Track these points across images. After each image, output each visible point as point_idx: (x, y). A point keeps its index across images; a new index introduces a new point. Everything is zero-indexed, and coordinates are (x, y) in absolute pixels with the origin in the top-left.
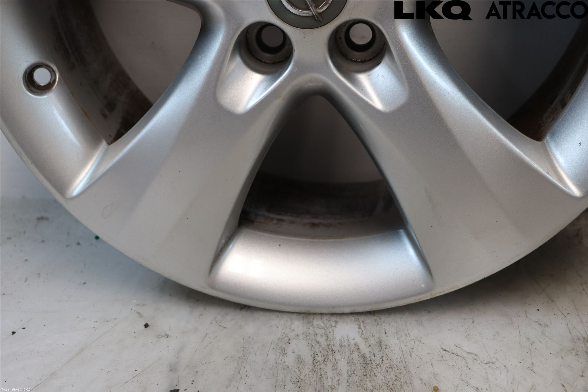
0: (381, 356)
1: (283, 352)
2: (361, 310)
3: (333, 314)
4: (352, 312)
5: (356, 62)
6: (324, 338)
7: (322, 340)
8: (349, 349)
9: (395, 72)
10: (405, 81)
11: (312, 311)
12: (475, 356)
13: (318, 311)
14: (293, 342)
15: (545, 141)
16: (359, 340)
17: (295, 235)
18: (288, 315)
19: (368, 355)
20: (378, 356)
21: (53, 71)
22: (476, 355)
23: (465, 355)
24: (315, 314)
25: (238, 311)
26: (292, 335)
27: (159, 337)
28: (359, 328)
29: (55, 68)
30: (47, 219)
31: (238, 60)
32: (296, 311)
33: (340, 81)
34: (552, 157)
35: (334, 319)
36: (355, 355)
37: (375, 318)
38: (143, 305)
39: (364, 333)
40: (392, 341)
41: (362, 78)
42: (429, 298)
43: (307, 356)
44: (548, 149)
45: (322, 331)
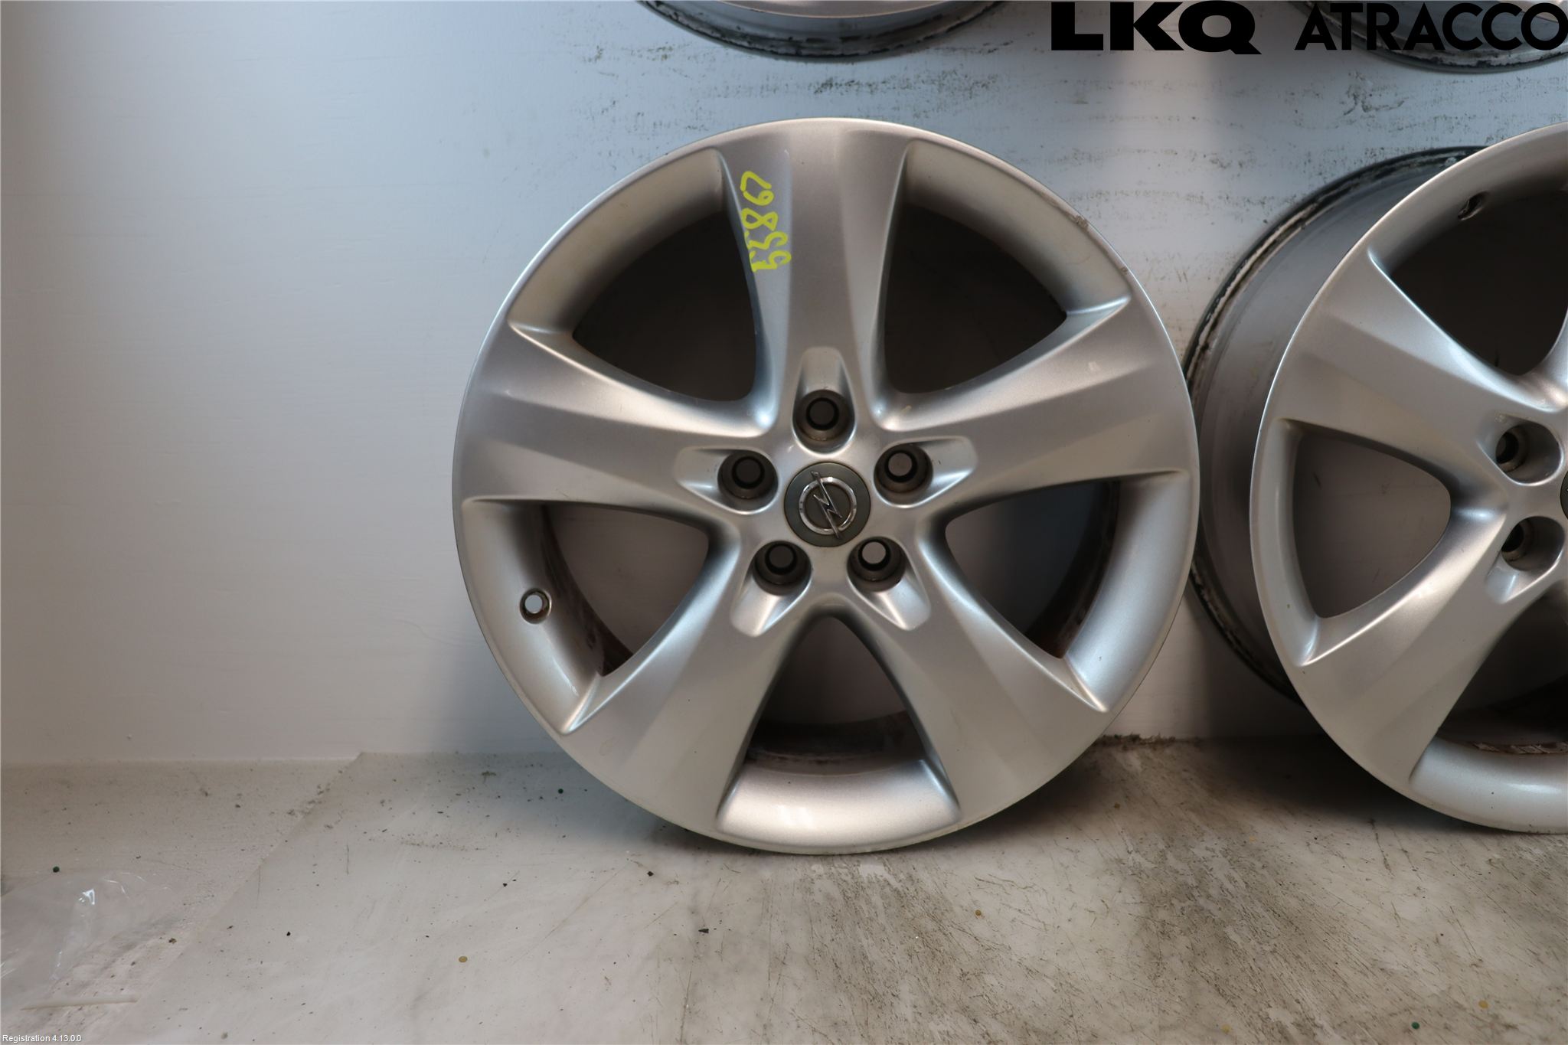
0: (914, 889)
1: (809, 891)
2: (883, 848)
3: (853, 855)
4: (874, 850)
5: (871, 581)
6: (850, 876)
7: (848, 878)
8: (880, 885)
9: (916, 588)
10: (927, 597)
11: (830, 852)
12: (1013, 884)
13: (837, 852)
14: (818, 882)
15: (1065, 658)
16: (887, 876)
17: (804, 772)
18: (804, 858)
19: (900, 889)
20: (912, 889)
21: (546, 598)
22: (1013, 882)
23: (1001, 883)
24: (833, 855)
25: (747, 857)
26: (814, 876)
27: (669, 883)
28: (885, 865)
29: (548, 595)
30: (494, 774)
31: (753, 582)
32: (813, 853)
33: (860, 600)
34: (1075, 674)
35: (855, 859)
36: (887, 890)
37: (899, 856)
38: (640, 855)
39: (891, 869)
40: (923, 875)
41: (883, 596)
42: (956, 830)
43: (836, 893)
44: (1070, 666)
45: (846, 871)
